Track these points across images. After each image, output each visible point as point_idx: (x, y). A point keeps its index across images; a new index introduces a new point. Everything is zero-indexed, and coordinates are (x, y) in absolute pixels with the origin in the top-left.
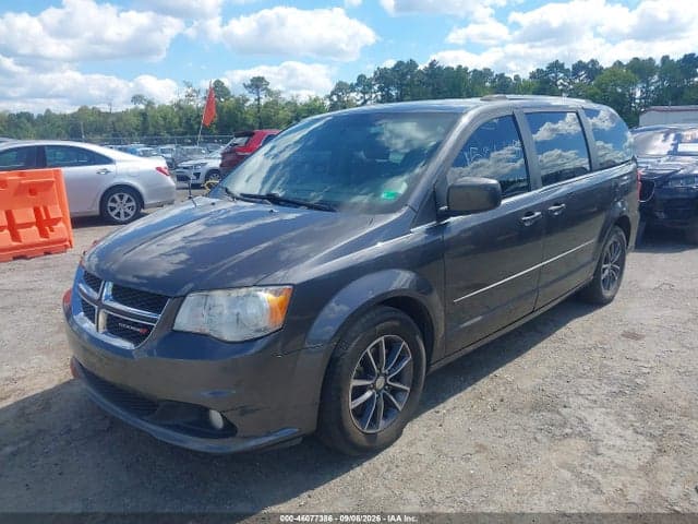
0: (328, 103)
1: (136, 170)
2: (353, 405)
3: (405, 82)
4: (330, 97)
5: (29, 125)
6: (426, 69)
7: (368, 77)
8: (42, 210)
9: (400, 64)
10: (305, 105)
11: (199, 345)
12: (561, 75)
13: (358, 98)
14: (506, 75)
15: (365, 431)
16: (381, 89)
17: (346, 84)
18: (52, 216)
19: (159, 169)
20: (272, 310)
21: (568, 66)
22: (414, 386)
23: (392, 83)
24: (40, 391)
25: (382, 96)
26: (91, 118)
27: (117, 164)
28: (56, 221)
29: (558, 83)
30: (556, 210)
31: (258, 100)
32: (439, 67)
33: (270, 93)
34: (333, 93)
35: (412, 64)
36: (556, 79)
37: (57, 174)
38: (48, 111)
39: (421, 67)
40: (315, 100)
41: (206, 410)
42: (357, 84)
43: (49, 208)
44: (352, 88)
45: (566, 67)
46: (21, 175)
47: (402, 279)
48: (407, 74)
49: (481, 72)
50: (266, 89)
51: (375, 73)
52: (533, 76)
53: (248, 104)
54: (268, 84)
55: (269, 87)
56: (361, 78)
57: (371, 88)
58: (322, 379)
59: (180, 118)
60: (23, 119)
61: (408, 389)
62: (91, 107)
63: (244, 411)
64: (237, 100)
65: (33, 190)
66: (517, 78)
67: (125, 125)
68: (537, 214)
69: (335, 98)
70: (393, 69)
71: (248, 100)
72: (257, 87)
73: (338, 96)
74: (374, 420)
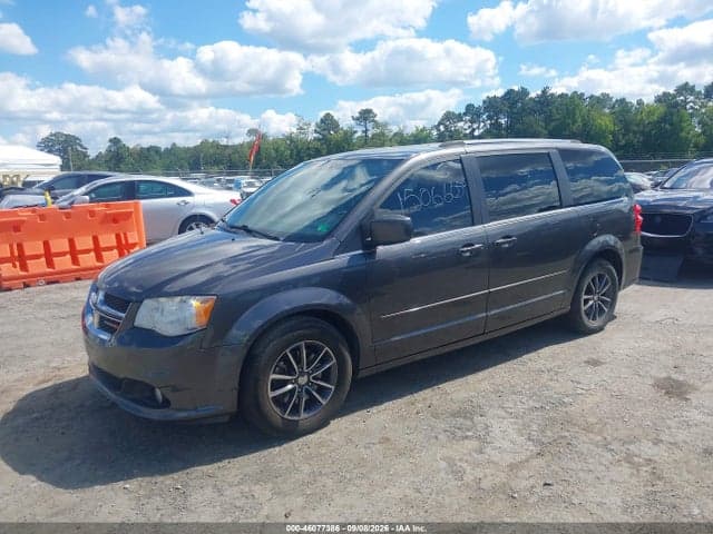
0: (435, 133)
1: (212, 202)
2: (271, 394)
3: (515, 111)
4: (437, 127)
5: (157, 158)
6: (538, 96)
7: (476, 106)
8: (122, 236)
9: (510, 92)
10: (412, 135)
11: (150, 338)
12: (692, 98)
13: (466, 127)
14: (627, 100)
15: (286, 416)
16: (489, 118)
17: (453, 113)
18: (130, 241)
19: (233, 201)
20: (198, 315)
21: (700, 88)
22: (339, 385)
23: (501, 111)
24: (74, 378)
25: (491, 125)
26: (211, 151)
27: (196, 196)
28: (134, 245)
29: (688, 107)
30: (504, 243)
31: (366, 131)
32: (552, 95)
33: (377, 125)
34: (440, 124)
35: (524, 92)
36: (685, 102)
37: (136, 205)
38: (174, 144)
39: (533, 95)
40: (422, 131)
41: (153, 389)
42: (465, 114)
43: (128, 234)
44: (459, 118)
45: (697, 89)
46: (107, 206)
47: (326, 297)
48: (517, 102)
49: (598, 98)
50: (373, 121)
51: (484, 102)
52: (659, 100)
53: (356, 135)
54: (375, 116)
55: (376, 119)
56: (469, 108)
57: (479, 116)
58: (239, 370)
59: (292, 150)
60: (152, 153)
61: (333, 387)
62: (211, 140)
63: (175, 389)
64: (346, 133)
65: (115, 219)
66: (640, 103)
67: (240, 157)
68: (477, 246)
69: (442, 128)
70: (504, 98)
71: (356, 132)
72: (365, 119)
73: (446, 126)
74: (295, 410)
